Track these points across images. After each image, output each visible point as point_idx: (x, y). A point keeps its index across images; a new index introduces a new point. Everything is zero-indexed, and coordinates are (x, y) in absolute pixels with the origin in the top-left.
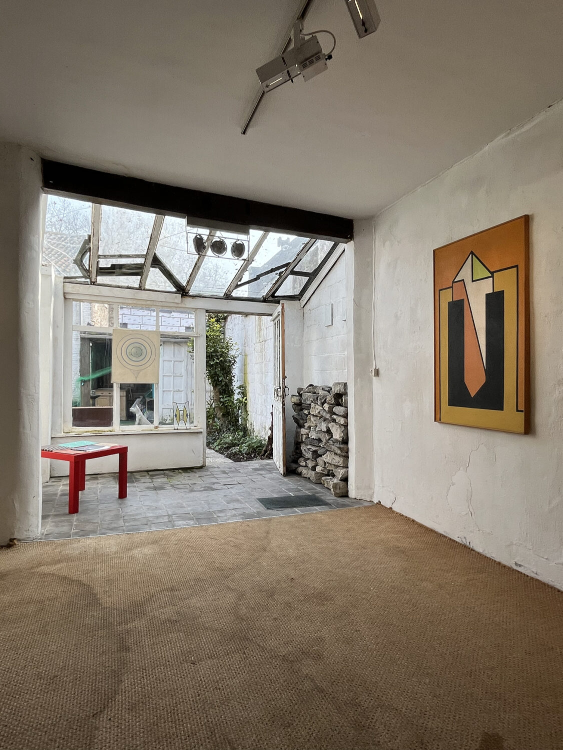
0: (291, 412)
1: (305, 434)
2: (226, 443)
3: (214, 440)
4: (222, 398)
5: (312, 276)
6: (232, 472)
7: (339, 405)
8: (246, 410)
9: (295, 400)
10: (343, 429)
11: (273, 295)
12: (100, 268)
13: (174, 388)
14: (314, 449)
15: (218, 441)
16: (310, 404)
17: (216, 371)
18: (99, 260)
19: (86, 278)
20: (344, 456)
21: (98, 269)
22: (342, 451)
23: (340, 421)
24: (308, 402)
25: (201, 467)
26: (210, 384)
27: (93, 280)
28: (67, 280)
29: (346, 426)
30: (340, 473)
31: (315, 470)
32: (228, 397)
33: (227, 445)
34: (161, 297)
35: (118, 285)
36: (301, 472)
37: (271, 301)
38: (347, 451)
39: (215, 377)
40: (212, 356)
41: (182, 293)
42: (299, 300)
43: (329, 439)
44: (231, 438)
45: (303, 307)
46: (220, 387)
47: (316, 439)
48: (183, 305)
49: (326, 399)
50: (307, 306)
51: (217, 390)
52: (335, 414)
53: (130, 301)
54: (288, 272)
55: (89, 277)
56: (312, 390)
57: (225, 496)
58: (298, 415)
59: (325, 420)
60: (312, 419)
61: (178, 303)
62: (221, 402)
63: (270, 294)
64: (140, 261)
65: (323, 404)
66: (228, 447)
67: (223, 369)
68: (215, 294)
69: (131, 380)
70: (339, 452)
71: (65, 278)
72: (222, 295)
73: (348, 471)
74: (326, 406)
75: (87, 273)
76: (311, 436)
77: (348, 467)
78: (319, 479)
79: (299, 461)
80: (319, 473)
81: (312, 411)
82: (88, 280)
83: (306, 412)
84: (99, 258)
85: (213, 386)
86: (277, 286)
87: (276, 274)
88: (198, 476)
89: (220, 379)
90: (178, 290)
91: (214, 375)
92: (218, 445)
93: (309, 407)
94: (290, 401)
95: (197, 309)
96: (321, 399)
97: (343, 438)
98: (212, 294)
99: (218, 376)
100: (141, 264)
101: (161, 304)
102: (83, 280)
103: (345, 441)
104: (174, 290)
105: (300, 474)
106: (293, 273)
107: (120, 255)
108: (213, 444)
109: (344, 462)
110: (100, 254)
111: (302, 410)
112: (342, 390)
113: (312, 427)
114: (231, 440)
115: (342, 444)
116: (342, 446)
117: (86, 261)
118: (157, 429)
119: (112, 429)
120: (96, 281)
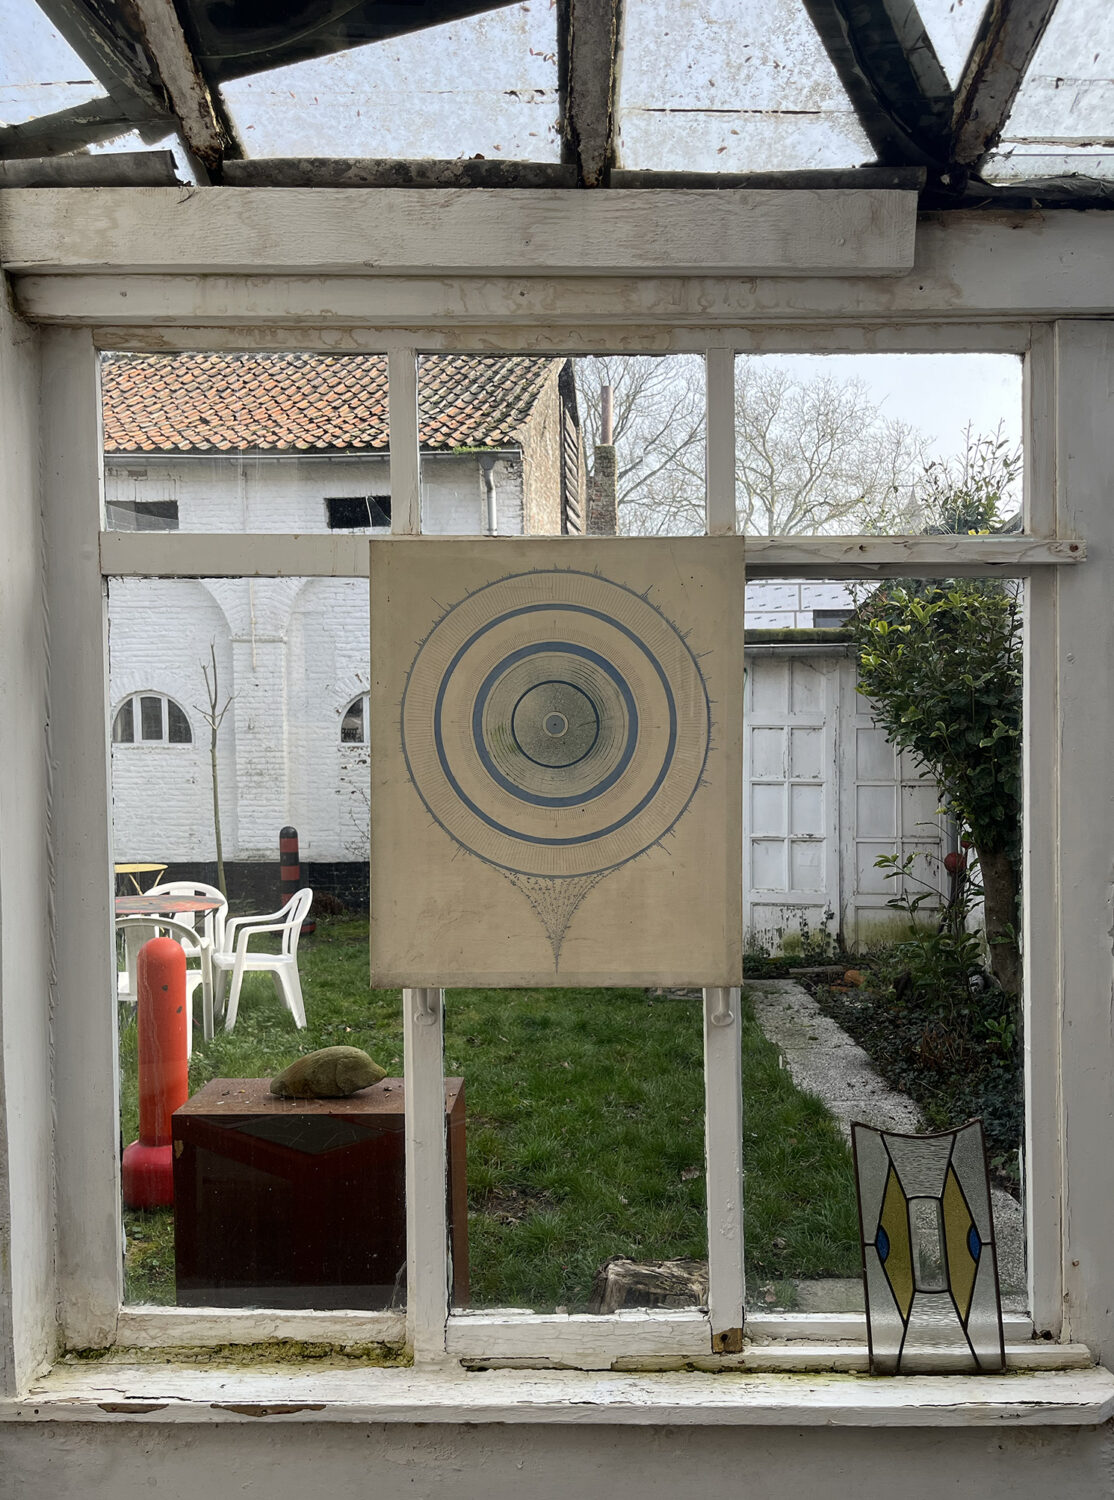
13: (791, 831)
19: (149, 127)
27: (202, 139)
41: (922, 175)
48: (931, 297)
53: (496, 303)
55: (162, 111)
61: (881, 280)
101: (741, 302)
118: (732, 1359)
119: (403, 1341)
120: (234, 149)
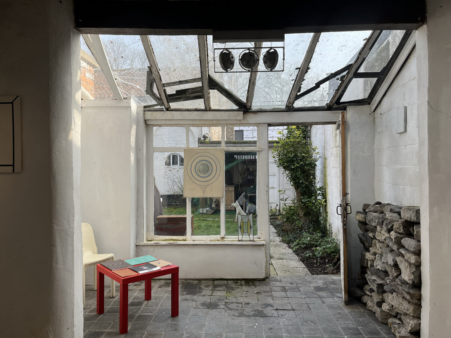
0: (356, 230)
1: (370, 260)
2: (304, 244)
3: (294, 238)
4: (303, 199)
5: (381, 76)
6: (292, 289)
7: (410, 235)
8: (326, 211)
9: (360, 217)
10: (414, 270)
11: (338, 102)
12: (168, 95)
14: (380, 281)
15: (297, 241)
16: (376, 227)
17: (297, 174)
18: (165, 88)
19: (161, 105)
20: (416, 304)
21: (167, 96)
22: (412, 298)
23: (409, 258)
24: (373, 224)
25: (263, 280)
26: (292, 185)
27: (167, 107)
28: (146, 109)
29: (418, 266)
30: (410, 323)
31: (381, 307)
32: (309, 198)
33: (305, 245)
34: (225, 115)
35: (187, 108)
36: (366, 303)
37: (337, 108)
38: (418, 298)
39: (296, 179)
40: (293, 161)
41: (244, 110)
42: (369, 104)
43: (397, 277)
44: (309, 238)
45: (374, 111)
46: (301, 189)
47: (382, 270)
48: (245, 122)
49: (393, 226)
50: (379, 111)
51: (298, 191)
52: (403, 247)
53: (198, 122)
54: (350, 76)
55: (163, 104)
56: (379, 209)
57: (271, 329)
58: (363, 235)
59: (392, 251)
60: (378, 245)
61: (240, 120)
62: (302, 202)
63: (334, 101)
64: (199, 84)
65: (389, 231)
66: (305, 247)
67: (303, 172)
68: (277, 107)
69: (199, 195)
70: (408, 297)
71: (145, 107)
72: (284, 107)
73: (420, 324)
74: (393, 234)
75: (159, 100)
76: (377, 266)
77: (420, 318)
78: (386, 319)
79: (364, 289)
80: (384, 312)
81: (378, 236)
82: (163, 107)
83: (371, 235)
84: (164, 87)
85: (295, 187)
86: (340, 92)
87: (338, 79)
88: (256, 292)
89: (301, 182)
90: (240, 108)
91: (295, 178)
92: (296, 246)
93: (374, 230)
94: (355, 218)
95: (259, 123)
96: (387, 224)
97: (413, 282)
98: (273, 107)
99: (299, 179)
100: (200, 87)
101: (225, 122)
102: (159, 107)
103: (417, 285)
104: (236, 107)
105: (365, 304)
106: (358, 75)
107: (180, 81)
108: (293, 242)
109: (414, 311)
110: (163, 83)
111: (367, 231)
112: (414, 219)
113: (377, 255)
114: (310, 241)
115: (412, 288)
116: (411, 291)
117: (155, 90)
118: (223, 240)
119: (186, 239)
120: (170, 107)
